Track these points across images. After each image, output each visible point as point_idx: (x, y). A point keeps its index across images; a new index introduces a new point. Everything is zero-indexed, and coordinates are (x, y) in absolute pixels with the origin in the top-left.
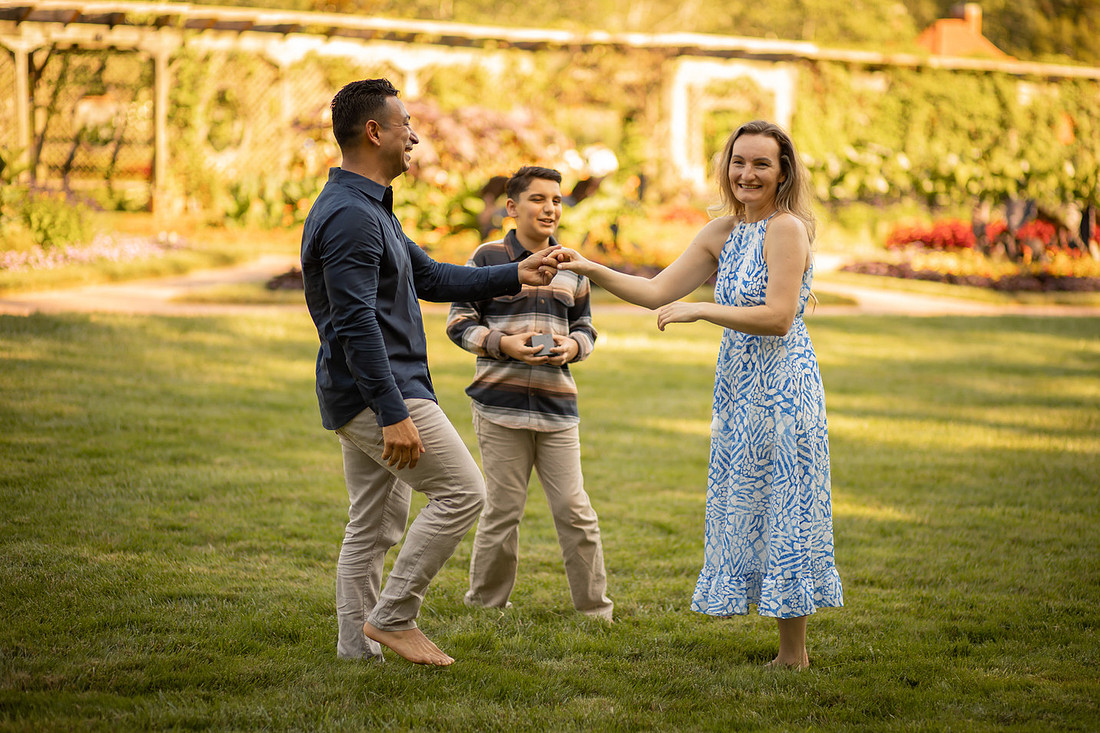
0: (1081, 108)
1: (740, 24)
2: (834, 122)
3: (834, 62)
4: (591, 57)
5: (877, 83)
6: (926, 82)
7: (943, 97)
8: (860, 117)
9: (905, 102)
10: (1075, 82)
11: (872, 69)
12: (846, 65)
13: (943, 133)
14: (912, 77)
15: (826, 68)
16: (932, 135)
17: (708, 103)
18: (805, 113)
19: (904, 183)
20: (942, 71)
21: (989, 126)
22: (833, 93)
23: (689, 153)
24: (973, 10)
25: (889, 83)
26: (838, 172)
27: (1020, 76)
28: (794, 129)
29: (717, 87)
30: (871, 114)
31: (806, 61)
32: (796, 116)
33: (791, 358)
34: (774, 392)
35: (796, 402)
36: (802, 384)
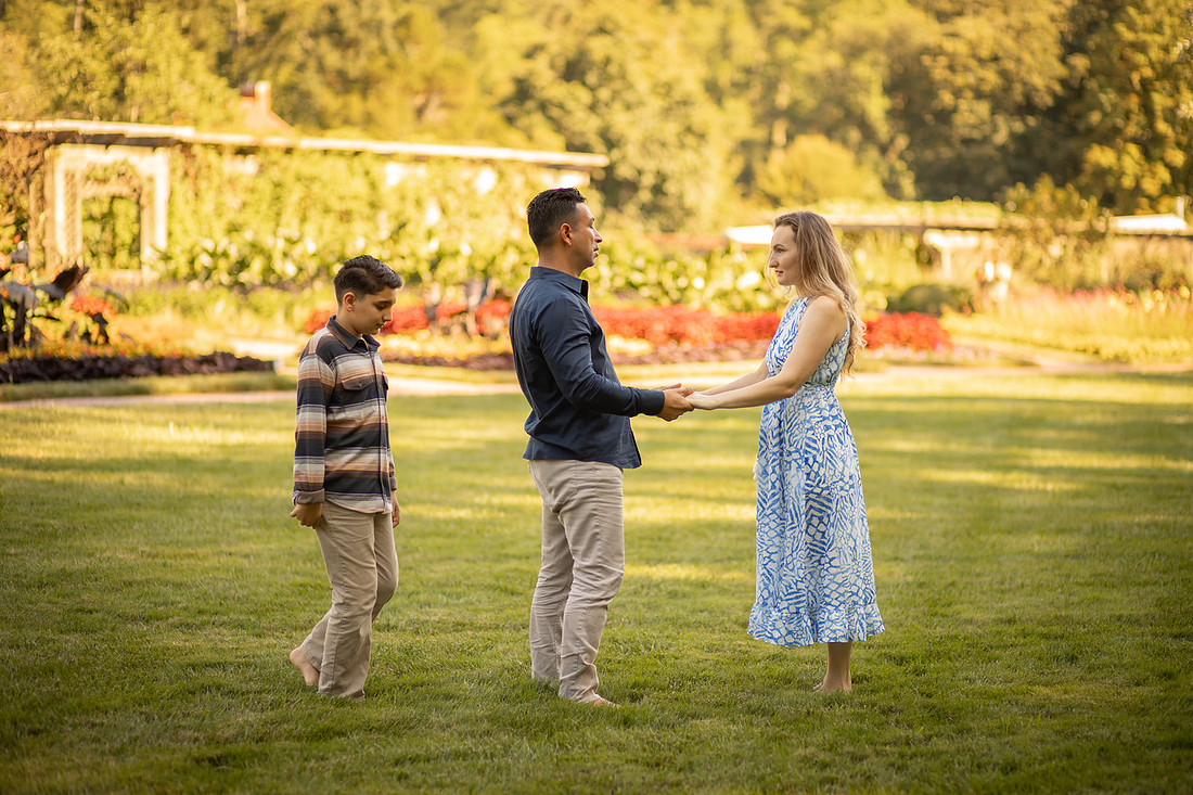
0: (448, 188)
1: (58, 106)
2: (207, 207)
3: (205, 145)
5: (249, 165)
6: (295, 163)
7: (313, 179)
8: (232, 201)
9: (278, 185)
10: (441, 160)
11: (242, 151)
12: (218, 148)
13: (314, 215)
14: (285, 160)
15: (196, 150)
16: (303, 220)
17: (90, 190)
18: (179, 199)
19: (312, 266)
20: (313, 151)
21: (359, 207)
22: (209, 178)
23: (72, 242)
24: (263, 88)
25: (261, 166)
26: (240, 256)
27: (389, 156)
28: (170, 214)
29: (100, 174)
30: (243, 196)
31: (180, 146)
32: (170, 201)
33: (814, 421)
34: (792, 449)
35: (819, 459)
36: (826, 444)
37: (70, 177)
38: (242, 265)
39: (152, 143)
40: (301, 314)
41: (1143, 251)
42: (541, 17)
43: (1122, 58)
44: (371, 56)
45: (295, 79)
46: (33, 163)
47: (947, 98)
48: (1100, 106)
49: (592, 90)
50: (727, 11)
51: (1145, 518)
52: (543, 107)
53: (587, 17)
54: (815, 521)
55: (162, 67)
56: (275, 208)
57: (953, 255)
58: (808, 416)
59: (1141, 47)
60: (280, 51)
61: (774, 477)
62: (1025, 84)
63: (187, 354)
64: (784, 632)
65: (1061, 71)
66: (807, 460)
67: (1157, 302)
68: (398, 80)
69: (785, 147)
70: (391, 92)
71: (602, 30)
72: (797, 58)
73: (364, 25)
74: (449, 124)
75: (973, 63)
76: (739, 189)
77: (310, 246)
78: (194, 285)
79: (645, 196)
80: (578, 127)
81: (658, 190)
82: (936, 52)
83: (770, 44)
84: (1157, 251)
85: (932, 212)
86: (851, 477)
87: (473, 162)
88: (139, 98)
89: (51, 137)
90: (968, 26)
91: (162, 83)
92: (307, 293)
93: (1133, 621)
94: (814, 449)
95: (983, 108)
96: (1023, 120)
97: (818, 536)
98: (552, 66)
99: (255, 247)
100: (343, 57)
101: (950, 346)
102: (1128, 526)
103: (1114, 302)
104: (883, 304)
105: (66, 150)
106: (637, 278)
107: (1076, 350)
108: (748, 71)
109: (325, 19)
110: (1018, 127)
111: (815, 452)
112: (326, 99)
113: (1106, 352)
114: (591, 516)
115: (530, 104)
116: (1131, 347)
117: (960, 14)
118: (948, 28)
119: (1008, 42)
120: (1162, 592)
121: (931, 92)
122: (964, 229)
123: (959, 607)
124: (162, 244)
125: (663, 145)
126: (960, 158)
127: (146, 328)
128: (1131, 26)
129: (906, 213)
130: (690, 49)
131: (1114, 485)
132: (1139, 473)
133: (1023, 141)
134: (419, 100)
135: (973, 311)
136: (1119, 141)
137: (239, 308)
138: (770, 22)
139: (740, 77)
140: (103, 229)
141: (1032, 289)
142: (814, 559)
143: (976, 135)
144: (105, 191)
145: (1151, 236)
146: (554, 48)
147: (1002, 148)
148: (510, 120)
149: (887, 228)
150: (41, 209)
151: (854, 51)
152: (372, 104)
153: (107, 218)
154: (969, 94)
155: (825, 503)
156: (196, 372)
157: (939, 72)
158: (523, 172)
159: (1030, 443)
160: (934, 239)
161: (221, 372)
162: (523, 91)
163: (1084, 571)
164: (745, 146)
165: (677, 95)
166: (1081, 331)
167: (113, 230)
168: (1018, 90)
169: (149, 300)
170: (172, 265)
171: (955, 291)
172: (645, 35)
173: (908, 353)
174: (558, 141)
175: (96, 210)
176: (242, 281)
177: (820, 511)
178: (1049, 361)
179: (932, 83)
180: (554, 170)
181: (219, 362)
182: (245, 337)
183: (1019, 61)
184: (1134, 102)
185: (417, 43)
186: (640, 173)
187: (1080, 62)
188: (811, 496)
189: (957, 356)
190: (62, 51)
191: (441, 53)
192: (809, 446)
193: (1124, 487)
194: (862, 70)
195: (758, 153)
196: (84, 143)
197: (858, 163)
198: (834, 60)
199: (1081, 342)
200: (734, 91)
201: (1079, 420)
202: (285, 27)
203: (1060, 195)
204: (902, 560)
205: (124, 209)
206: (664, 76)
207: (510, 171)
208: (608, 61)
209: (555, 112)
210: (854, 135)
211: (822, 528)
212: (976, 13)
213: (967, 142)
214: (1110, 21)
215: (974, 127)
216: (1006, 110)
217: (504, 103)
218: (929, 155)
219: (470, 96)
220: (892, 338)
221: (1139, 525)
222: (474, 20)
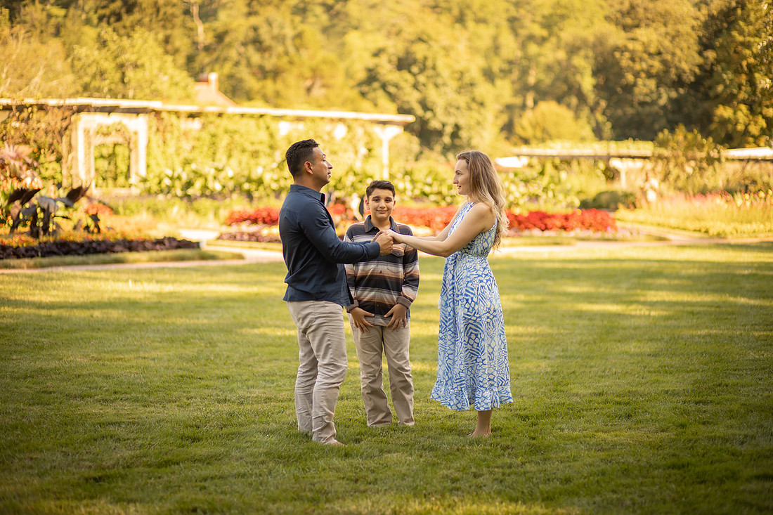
0: (317, 136)
1: (85, 89)
2: (171, 149)
3: (169, 112)
4: (25, 115)
5: (196, 124)
6: (224, 122)
7: (235, 132)
8: (187, 146)
9: (213, 136)
10: (313, 120)
11: (192, 116)
12: (177, 114)
13: (236, 153)
14: (218, 121)
15: (164, 115)
16: (230, 156)
17: (99, 140)
18: (154, 145)
19: (231, 185)
20: (235, 115)
21: (264, 148)
22: (172, 132)
23: (88, 172)
24: (213, 77)
25: (204, 124)
26: (188, 179)
27: (281, 118)
28: (148, 154)
29: (105, 130)
30: (192, 143)
31: (154, 113)
32: (148, 146)
33: (472, 277)
34: (459, 293)
35: (475, 300)
36: (479, 291)
37: (87, 132)
38: (189, 184)
39: (136, 111)
40: (224, 213)
41: (744, 168)
42: (384, 32)
43: (735, 52)
44: (279, 56)
45: (233, 71)
46: (65, 124)
47: (630, 78)
48: (723, 81)
49: (414, 75)
50: (497, 26)
51: (704, 332)
52: (384, 87)
53: (410, 31)
54: (473, 337)
55: (147, 65)
56: (212, 150)
57: (627, 173)
58: (469, 274)
59: (748, 45)
60: (224, 54)
61: (449, 309)
62: (677, 68)
63: (147, 238)
64: (455, 401)
65: (699, 60)
66: (467, 300)
67: (745, 201)
68: (295, 71)
69: (533, 108)
70: (290, 78)
71: (420, 40)
72: (539, 55)
73: (274, 38)
74: (327, 98)
75: (646, 56)
76: (504, 135)
77: (230, 173)
78: (161, 197)
79: (447, 139)
80: (406, 98)
81: (455, 135)
82: (623, 50)
83: (523, 46)
84: (752, 169)
85: (615, 147)
86: (495, 311)
87: (332, 120)
88: (133, 84)
89: (75, 108)
90: (643, 34)
91: (147, 74)
92: (228, 201)
93: (674, 394)
94: (472, 294)
95: (652, 84)
96: (677, 91)
97: (475, 345)
98: (390, 61)
99: (197, 174)
100: (263, 58)
101: (615, 229)
102: (693, 337)
103: (719, 200)
104: (577, 203)
105: (84, 117)
106: (427, 189)
107: (695, 230)
108: (510, 62)
109: (251, 34)
110: (674, 94)
111: (472, 296)
112: (252, 83)
113: (713, 231)
114: (325, 334)
115: (376, 85)
116: (728, 228)
117: (638, 26)
118: (630, 35)
119: (667, 43)
120: (698, 376)
121: (620, 74)
122: (634, 158)
123: (572, 386)
124: (143, 172)
125: (458, 108)
126: (638, 114)
127: (127, 223)
128: (741, 33)
129: (599, 148)
130: (473, 50)
131: (692, 312)
132: (711, 305)
133: (677, 103)
134: (308, 83)
135: (635, 207)
136: (735, 103)
137: (187, 211)
138: (523, 32)
139: (505, 66)
140: (109, 164)
141: (672, 193)
142: (473, 359)
143: (648, 99)
144: (110, 140)
145: (748, 160)
146: (391, 50)
147: (664, 107)
148: (363, 94)
149: (588, 157)
150: (70, 152)
151: (573, 50)
152: (279, 85)
153: (112, 157)
154: (643, 75)
155: (479, 326)
156: (152, 249)
157: (625, 62)
158: (363, 126)
159: (649, 287)
160: (615, 163)
161: (167, 249)
162: (372, 77)
163: (655, 364)
164: (509, 108)
165: (467, 79)
166: (698, 219)
167: (116, 164)
168: (673, 71)
169: (133, 206)
170: (148, 185)
171: (626, 195)
172: (445, 41)
173: (590, 233)
174: (392, 107)
175: (105, 152)
176: (189, 194)
177: (476, 331)
178: (676, 237)
179: (621, 69)
180: (381, 125)
181: (167, 243)
182: (189, 228)
183: (673, 54)
184: (743, 78)
185: (307, 48)
186: (444, 125)
187: (711, 55)
188: (470, 321)
189: (619, 235)
190: (87, 56)
191: (322, 54)
192: (469, 292)
193: (699, 313)
194: (578, 61)
195: (517, 112)
196: (95, 111)
197: (577, 117)
198: (561, 55)
199: (697, 225)
200: (502, 75)
201: (684, 272)
202: (227, 39)
203: (690, 136)
204: (549, 358)
205: (121, 151)
206: (459, 67)
207: (355, 125)
208: (426, 58)
209: (392, 90)
210: (574, 101)
211: (477, 340)
212: (647, 25)
213: (642, 104)
214: (729, 29)
215: (646, 95)
216: (666, 84)
217: (360, 84)
218: (619, 112)
219: (339, 79)
220: (580, 225)
221: (699, 336)
222: (344, 34)
